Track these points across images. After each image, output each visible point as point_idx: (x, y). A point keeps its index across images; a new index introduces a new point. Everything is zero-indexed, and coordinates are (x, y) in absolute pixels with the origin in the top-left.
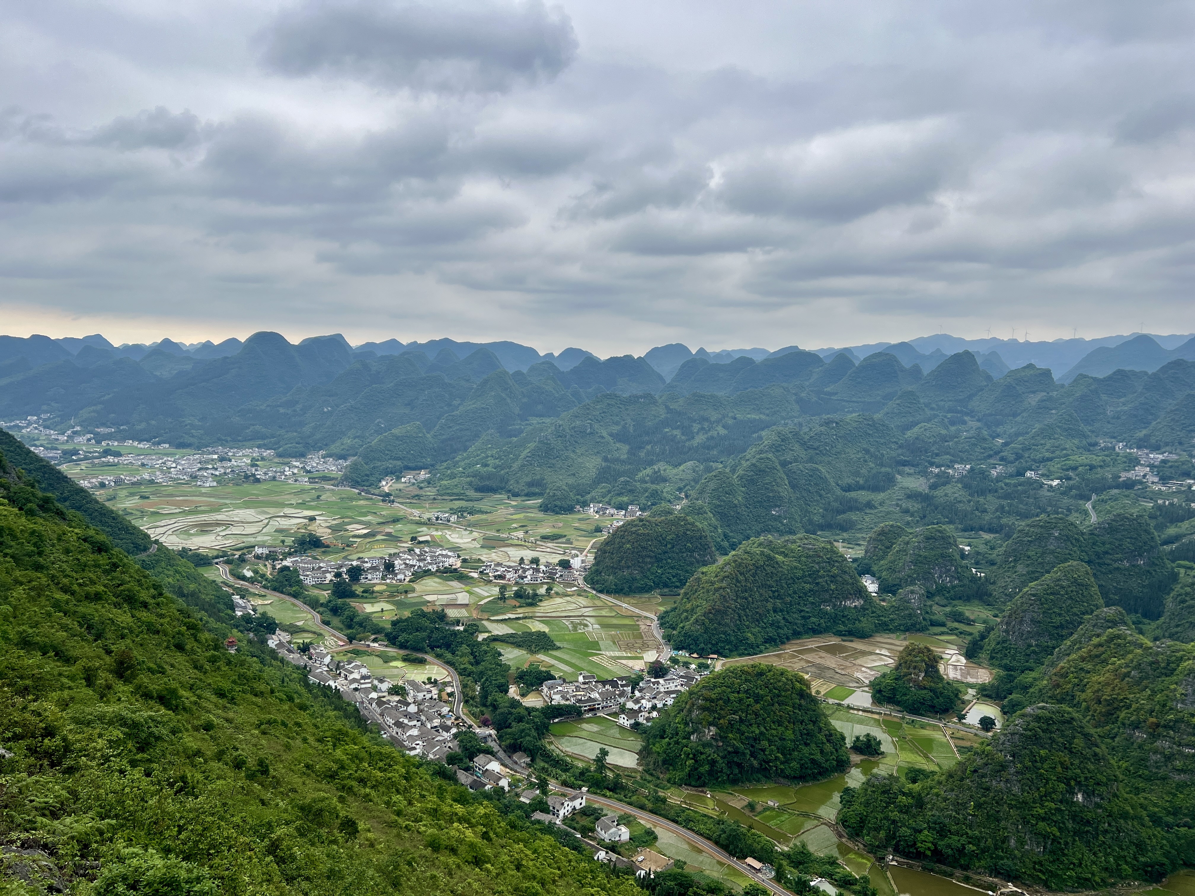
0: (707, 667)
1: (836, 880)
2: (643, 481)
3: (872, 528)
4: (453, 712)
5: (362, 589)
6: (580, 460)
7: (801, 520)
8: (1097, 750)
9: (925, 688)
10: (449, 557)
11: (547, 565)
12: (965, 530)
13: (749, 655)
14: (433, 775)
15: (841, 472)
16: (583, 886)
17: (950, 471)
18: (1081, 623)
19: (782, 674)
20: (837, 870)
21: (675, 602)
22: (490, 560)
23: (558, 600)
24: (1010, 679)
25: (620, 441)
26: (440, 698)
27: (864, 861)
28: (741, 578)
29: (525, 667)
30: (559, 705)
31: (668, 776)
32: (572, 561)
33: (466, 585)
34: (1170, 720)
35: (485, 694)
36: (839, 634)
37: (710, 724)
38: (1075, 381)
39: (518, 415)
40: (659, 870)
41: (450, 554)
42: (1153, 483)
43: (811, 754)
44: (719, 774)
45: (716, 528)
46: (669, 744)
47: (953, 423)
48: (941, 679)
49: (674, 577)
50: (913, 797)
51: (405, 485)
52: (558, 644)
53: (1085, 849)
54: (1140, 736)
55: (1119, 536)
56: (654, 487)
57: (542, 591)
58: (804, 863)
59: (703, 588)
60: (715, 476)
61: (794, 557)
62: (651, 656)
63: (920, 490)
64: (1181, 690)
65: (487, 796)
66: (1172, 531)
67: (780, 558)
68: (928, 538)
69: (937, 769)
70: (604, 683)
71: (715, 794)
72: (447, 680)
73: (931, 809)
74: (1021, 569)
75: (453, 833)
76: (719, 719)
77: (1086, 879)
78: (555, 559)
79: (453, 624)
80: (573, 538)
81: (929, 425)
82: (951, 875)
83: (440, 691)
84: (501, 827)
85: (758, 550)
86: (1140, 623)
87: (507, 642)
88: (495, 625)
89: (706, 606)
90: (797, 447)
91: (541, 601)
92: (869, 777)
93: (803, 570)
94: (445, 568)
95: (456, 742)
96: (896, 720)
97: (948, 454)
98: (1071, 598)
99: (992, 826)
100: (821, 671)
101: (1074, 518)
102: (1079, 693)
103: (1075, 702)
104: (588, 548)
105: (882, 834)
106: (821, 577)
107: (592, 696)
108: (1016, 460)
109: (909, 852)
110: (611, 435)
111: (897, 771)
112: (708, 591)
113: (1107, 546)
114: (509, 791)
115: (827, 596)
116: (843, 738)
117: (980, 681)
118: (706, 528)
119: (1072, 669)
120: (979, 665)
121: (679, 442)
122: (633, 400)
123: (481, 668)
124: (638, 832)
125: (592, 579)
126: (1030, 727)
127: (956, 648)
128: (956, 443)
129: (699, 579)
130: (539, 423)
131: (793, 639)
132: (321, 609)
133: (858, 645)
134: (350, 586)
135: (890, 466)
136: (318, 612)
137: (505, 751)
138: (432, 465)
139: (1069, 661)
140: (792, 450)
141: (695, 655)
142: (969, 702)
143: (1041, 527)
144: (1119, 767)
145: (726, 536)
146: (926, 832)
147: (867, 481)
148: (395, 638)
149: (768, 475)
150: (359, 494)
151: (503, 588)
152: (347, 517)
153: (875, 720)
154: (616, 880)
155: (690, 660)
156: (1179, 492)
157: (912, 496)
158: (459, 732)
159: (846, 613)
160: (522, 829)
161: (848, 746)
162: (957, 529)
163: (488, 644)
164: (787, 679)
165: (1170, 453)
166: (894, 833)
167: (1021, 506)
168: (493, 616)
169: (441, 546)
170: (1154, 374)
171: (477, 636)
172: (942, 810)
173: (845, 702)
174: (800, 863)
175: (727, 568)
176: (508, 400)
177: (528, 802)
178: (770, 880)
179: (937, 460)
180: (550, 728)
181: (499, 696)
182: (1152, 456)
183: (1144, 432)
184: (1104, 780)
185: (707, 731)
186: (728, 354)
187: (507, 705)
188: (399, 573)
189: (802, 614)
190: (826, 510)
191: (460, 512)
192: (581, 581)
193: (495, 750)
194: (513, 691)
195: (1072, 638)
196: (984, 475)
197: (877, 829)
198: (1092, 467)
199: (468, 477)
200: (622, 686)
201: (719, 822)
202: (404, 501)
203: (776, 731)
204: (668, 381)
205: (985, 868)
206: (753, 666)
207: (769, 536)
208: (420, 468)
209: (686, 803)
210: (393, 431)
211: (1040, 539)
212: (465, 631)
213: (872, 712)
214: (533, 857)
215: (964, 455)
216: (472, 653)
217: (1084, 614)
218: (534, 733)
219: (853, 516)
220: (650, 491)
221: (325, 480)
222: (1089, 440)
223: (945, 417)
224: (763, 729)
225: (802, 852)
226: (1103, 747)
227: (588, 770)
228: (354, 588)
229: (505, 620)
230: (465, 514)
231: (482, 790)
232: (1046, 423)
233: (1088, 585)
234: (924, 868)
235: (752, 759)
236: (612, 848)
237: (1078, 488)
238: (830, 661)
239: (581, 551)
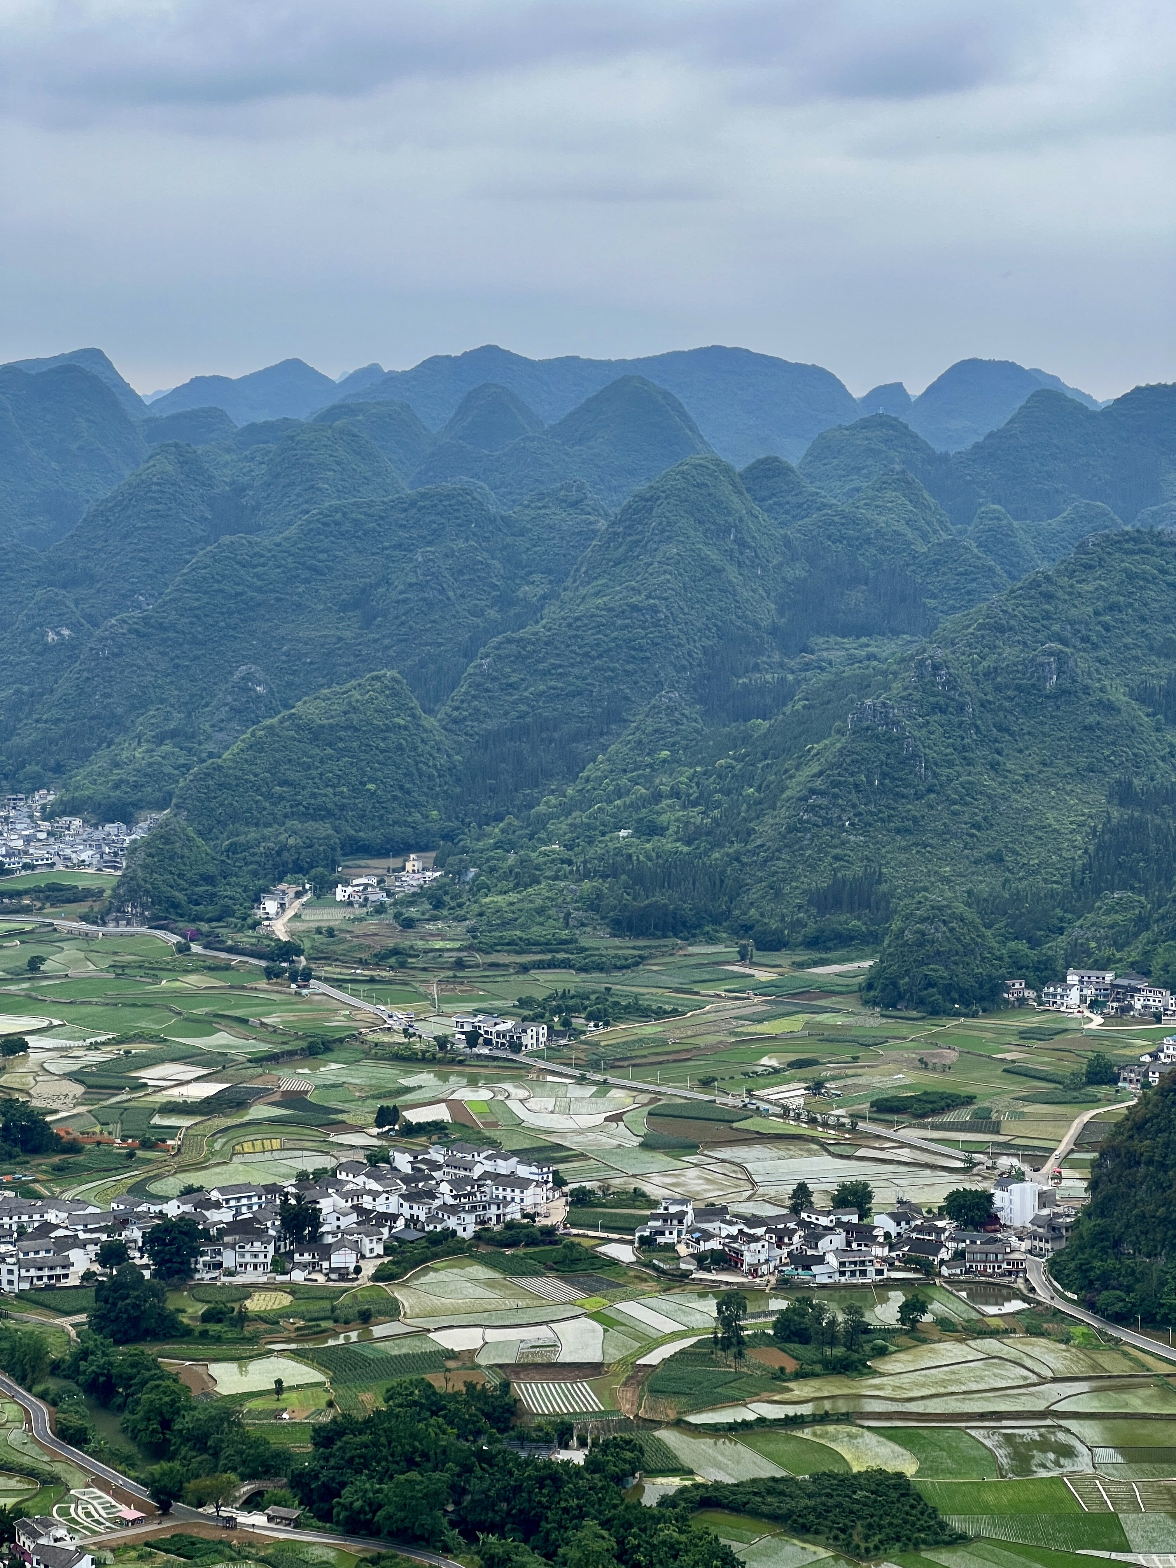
5: (201, 1309)
6: (1019, 801)
10: (523, 1184)
11: (902, 1213)
22: (678, 1192)
23: (951, 1351)
32: (999, 1198)
33: (591, 1290)
39: (774, 631)
41: (524, 1171)
51: (348, 913)
52: (957, 1523)
57: (886, 1313)
78: (933, 1190)
79: (546, 1441)
80: (999, 1106)
87: (755, 1514)
88: (705, 1445)
91: (882, 1352)
94: (510, 1226)
104: (1062, 1148)
125: (1083, 1270)
130: (852, 660)
132: (52, 1385)
134: (157, 1293)
136: (42, 1396)
138: (449, 836)
148: (331, 1492)
150: (183, 949)
151: (733, 1303)
152: (141, 1037)
163: (681, 1519)
168: (698, 1409)
169: (492, 1143)
171: (640, 1489)
176: (732, 574)
188: (340, 1245)
191: (559, 1012)
192: (1038, 1277)
199: (587, 875)
202: (346, 973)
208: (403, 849)
210: (299, 708)
212: (592, 1465)
216: (622, 1554)
221: (55, 902)
228: (173, 1302)
229: (745, 1425)
230: (578, 1022)
239: (1036, 1157)
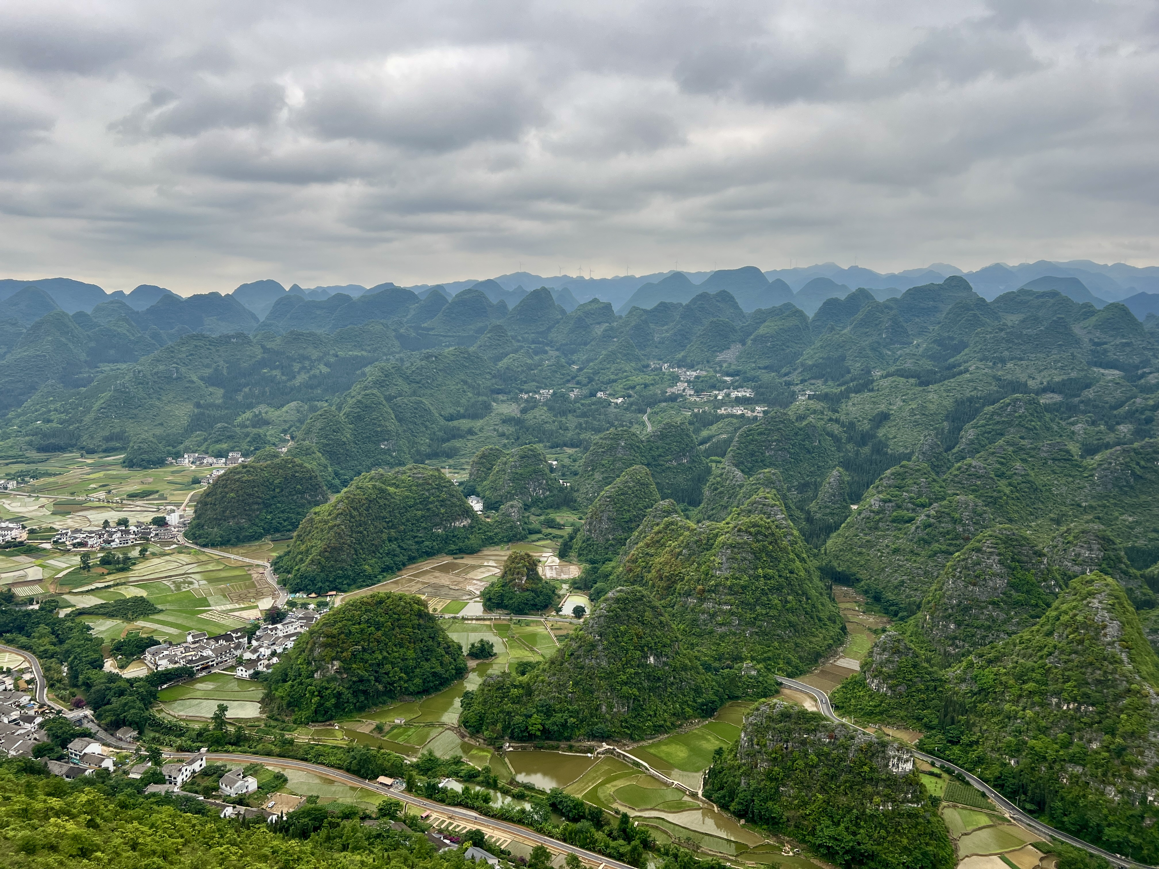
0: (326, 604)
1: (461, 777)
2: (243, 426)
3: (474, 453)
4: (35, 700)
6: (167, 408)
7: (410, 451)
8: (662, 618)
9: (528, 590)
10: (11, 529)
11: (139, 525)
12: (552, 448)
13: (368, 586)
14: (16, 773)
15: (443, 403)
16: (210, 848)
17: (537, 396)
18: (645, 516)
19: (400, 599)
20: (462, 768)
21: (288, 546)
22: (65, 527)
23: (156, 561)
24: (595, 570)
25: (213, 385)
26: (17, 688)
27: (485, 753)
28: (355, 513)
29: (122, 637)
30: (167, 670)
31: (293, 717)
32: (168, 518)
33: (37, 558)
34: (712, 586)
35: (74, 674)
36: (451, 553)
37: (333, 659)
38: (630, 312)
39: (86, 362)
40: (291, 810)
41: (11, 525)
42: (690, 395)
43: (432, 668)
44: (346, 705)
45: (326, 467)
46: (293, 686)
47: (536, 353)
48: (540, 579)
49: (285, 521)
50: (523, 688)
52: (160, 607)
53: (658, 702)
54: (692, 601)
55: (668, 441)
56: (255, 431)
57: (135, 553)
58: (433, 768)
59: (317, 528)
60: (321, 415)
61: (405, 487)
62: (266, 604)
63: (513, 414)
64: (718, 560)
65: (89, 782)
66: (705, 433)
67: (391, 489)
68: (522, 457)
69: (541, 659)
70: (217, 639)
71: (343, 724)
72: (23, 666)
73: (538, 695)
74: (598, 476)
75: (51, 829)
76: (342, 652)
77: (660, 726)
78: (148, 518)
79: (25, 604)
80: (166, 493)
81: (517, 356)
82: (557, 748)
83: (16, 680)
84: (109, 810)
85: (370, 485)
86: (687, 510)
87: (97, 614)
88: (79, 598)
89: (321, 545)
90: (400, 381)
91: (134, 564)
92: (484, 678)
93: (414, 498)
94: (8, 542)
95: (43, 732)
96: (505, 622)
97: (534, 381)
98: (636, 496)
99: (588, 698)
100: (437, 590)
101: (636, 429)
102: (646, 574)
103: (644, 581)
104: (186, 502)
105: (499, 726)
106: (431, 503)
107: (204, 654)
108: (589, 383)
109: (523, 736)
110: (202, 378)
111: (509, 667)
112: (322, 530)
113: (660, 450)
114: (115, 771)
115: (438, 520)
116: (460, 648)
117: (571, 576)
118: (315, 468)
119: (641, 555)
120: (570, 562)
121: (279, 383)
122: (225, 340)
123: (65, 646)
124: (266, 778)
125: (194, 534)
126: (612, 608)
127: (550, 550)
128: (541, 370)
129: (312, 520)
130: (112, 370)
131: (409, 564)
133: (468, 561)
135: (486, 395)
137: (106, 730)
139: (637, 549)
140: (396, 385)
141: (313, 595)
142: (564, 595)
143: (611, 439)
144: (678, 630)
145: (337, 474)
146: (535, 716)
147: (466, 410)
149: (374, 411)
151: (85, 557)
153: (487, 625)
154: (246, 832)
155: (308, 601)
156: (709, 401)
157: (507, 420)
158: (46, 720)
159: (456, 533)
160: (134, 806)
161: (465, 654)
162: (545, 446)
163: (72, 620)
164: (405, 603)
165: (701, 370)
166: (509, 724)
167: (595, 422)
168: (76, 588)
170: (687, 305)
171: (58, 613)
172: (547, 694)
173: (460, 615)
174: (429, 770)
175: (340, 506)
176: (71, 345)
177: (138, 777)
178: (402, 792)
179: (525, 387)
180: (158, 695)
181: (93, 674)
182: (688, 373)
183: (682, 354)
184: (669, 642)
185: (330, 666)
186: (324, 291)
187: (103, 681)
189: (416, 540)
190: (431, 440)
191: (21, 477)
192: (181, 538)
193: (93, 731)
194: (109, 666)
195: (639, 530)
196: (564, 398)
197: (494, 723)
198: (646, 386)
199: (27, 435)
200: (237, 638)
201: (350, 750)
203: (397, 653)
204: (262, 319)
205: (584, 735)
206: (372, 596)
207: (380, 469)
209: (314, 740)
211: (612, 449)
212: (41, 609)
213: (484, 620)
214: (151, 832)
215: (547, 382)
216: (53, 633)
217: (646, 508)
218: (139, 704)
219: (457, 443)
220: (251, 435)
222: (643, 363)
223: (530, 347)
224: (385, 654)
225: (430, 760)
226: (666, 615)
227: (206, 730)
229: (92, 590)
230: (27, 479)
231: (81, 776)
232: (610, 349)
233: (648, 484)
234: (536, 747)
235: (377, 684)
236: (241, 801)
237: (636, 404)
238: (444, 579)
239: (178, 505)
